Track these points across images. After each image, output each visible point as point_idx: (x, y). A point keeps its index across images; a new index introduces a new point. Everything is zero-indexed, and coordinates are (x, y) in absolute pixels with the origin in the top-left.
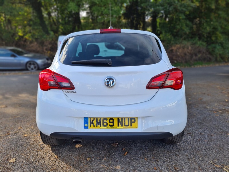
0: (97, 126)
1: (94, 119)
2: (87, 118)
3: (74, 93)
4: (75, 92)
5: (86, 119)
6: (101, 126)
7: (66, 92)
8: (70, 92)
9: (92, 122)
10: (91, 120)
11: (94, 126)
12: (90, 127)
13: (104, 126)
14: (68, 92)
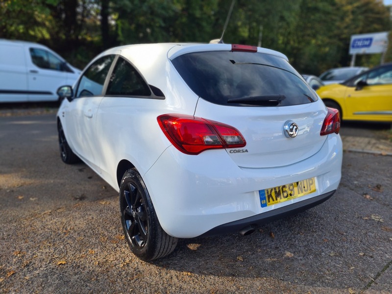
0: (277, 200)
1: (272, 190)
2: (263, 191)
3: (244, 152)
4: (247, 151)
5: (261, 193)
6: (281, 199)
7: (232, 152)
8: (239, 151)
9: (270, 196)
10: (268, 192)
11: (273, 200)
12: (269, 203)
13: (284, 197)
14: (235, 151)
